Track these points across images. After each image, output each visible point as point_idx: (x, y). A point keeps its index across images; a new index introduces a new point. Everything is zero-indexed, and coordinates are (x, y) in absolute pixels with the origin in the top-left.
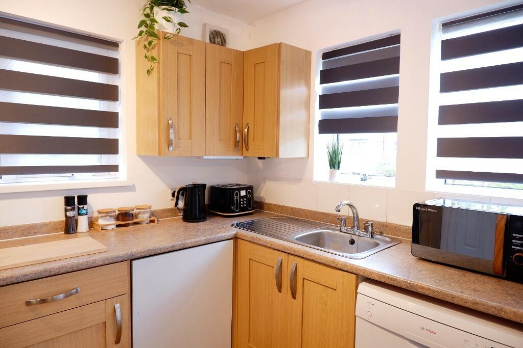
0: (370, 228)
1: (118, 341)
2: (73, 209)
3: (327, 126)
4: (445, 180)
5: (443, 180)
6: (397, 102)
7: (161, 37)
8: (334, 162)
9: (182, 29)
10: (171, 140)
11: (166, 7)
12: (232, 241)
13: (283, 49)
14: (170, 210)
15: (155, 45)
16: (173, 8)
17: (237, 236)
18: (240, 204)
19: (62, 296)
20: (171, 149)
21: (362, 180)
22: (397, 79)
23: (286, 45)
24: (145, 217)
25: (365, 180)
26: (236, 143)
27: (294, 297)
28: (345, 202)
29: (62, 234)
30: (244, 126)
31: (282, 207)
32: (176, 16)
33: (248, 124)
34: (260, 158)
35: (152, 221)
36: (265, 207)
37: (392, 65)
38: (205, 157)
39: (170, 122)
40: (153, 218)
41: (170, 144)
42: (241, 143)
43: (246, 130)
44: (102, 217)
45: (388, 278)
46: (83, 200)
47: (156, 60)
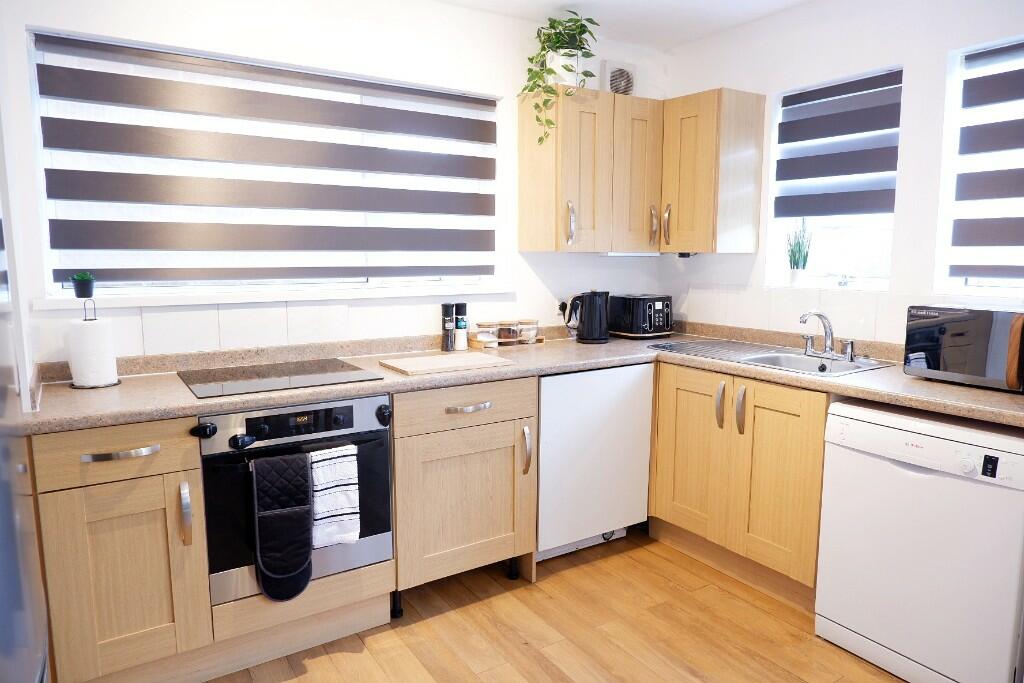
0: (849, 350)
1: (526, 472)
2: (451, 321)
3: (788, 206)
4: (966, 280)
5: (963, 279)
6: (895, 168)
7: (560, 91)
8: (797, 259)
9: (587, 79)
10: (571, 231)
11: (567, 50)
12: (652, 365)
13: (725, 97)
14: (559, 328)
15: (552, 104)
16: (575, 52)
17: (660, 359)
18: (655, 321)
19: (471, 408)
20: (570, 243)
21: (840, 283)
22: (896, 137)
23: (730, 90)
24: (530, 335)
25: (845, 283)
26: (653, 235)
27: (741, 431)
28: (814, 311)
29: (438, 351)
30: (664, 208)
31: (715, 327)
32: (579, 63)
33: (669, 205)
34: (682, 255)
35: (540, 341)
36: (688, 329)
37: (889, 115)
38: (610, 254)
39: (570, 205)
40: (540, 337)
41: (569, 237)
42: (658, 232)
43: (666, 215)
44: (482, 332)
45: (868, 392)
46: (461, 309)
47: (552, 124)
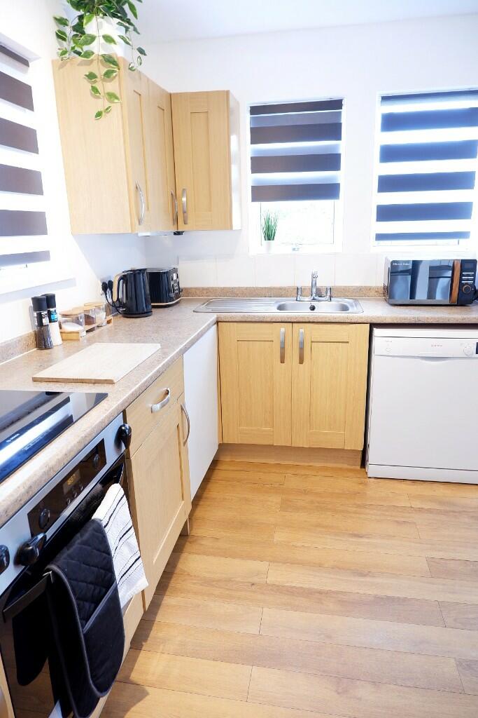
0: (329, 292)
1: (186, 442)
3: (260, 193)
6: (339, 169)
7: (121, 64)
13: (230, 99)
17: (220, 320)
18: (175, 290)
21: (294, 249)
22: (339, 147)
25: (298, 249)
29: (34, 351)
30: (179, 192)
33: (184, 190)
39: (138, 186)
43: (184, 199)
46: (50, 300)
47: (117, 98)
